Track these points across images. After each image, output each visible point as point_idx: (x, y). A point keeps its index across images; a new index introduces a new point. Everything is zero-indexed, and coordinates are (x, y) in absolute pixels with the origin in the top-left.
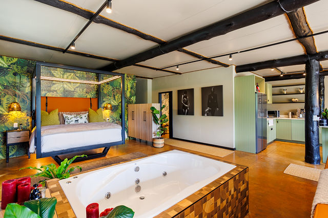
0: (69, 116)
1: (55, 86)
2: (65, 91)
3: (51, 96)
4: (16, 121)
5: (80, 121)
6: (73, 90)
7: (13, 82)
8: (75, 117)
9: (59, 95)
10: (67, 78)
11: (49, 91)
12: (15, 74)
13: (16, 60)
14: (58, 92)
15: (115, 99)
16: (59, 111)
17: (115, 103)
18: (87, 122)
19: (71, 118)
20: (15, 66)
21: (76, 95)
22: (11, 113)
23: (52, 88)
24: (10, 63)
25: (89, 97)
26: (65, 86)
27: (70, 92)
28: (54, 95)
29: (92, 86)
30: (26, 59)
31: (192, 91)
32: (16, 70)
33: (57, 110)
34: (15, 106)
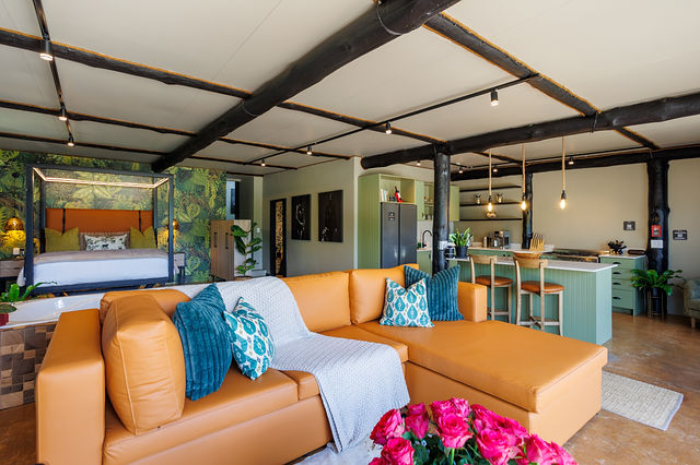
0: (94, 239)
1: (79, 192)
2: (96, 199)
3: (72, 207)
4: (16, 246)
5: (111, 246)
6: (109, 197)
7: (12, 187)
8: (102, 240)
9: (87, 205)
10: (98, 180)
11: (70, 200)
12: (15, 175)
13: (16, 154)
14: (85, 201)
15: (186, 212)
16: (80, 231)
17: (184, 218)
18: (123, 248)
19: (96, 241)
20: (15, 163)
21: (116, 206)
22: (10, 232)
23: (75, 196)
24: (8, 159)
25: (137, 208)
26: (97, 191)
27: (104, 200)
28: (78, 205)
29: (143, 191)
30: (33, 152)
31: (308, 197)
32: (17, 169)
33: (77, 230)
34: (14, 222)
